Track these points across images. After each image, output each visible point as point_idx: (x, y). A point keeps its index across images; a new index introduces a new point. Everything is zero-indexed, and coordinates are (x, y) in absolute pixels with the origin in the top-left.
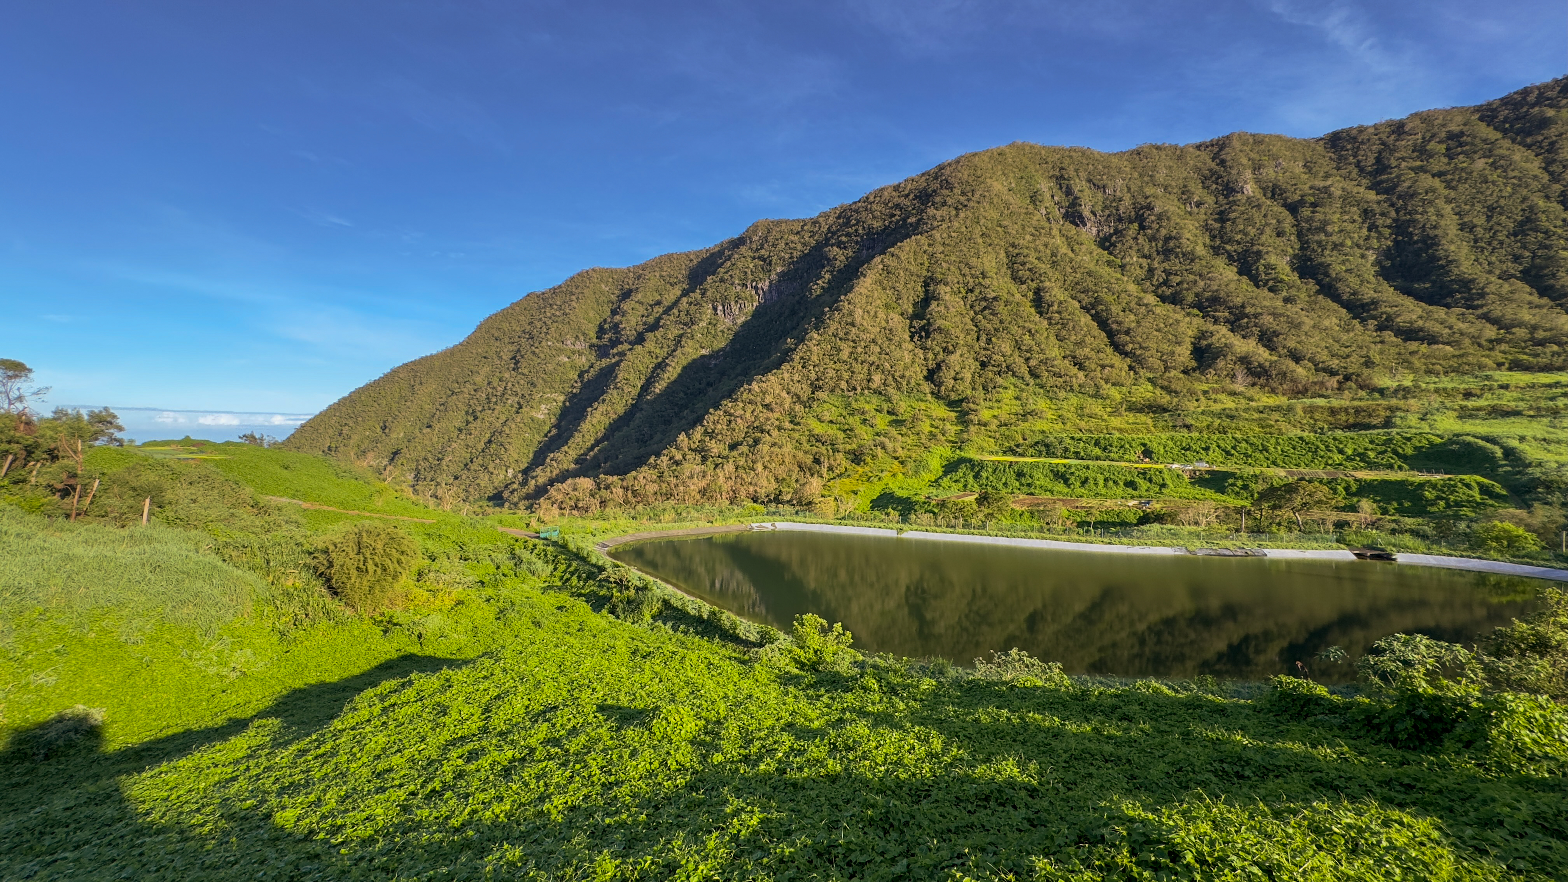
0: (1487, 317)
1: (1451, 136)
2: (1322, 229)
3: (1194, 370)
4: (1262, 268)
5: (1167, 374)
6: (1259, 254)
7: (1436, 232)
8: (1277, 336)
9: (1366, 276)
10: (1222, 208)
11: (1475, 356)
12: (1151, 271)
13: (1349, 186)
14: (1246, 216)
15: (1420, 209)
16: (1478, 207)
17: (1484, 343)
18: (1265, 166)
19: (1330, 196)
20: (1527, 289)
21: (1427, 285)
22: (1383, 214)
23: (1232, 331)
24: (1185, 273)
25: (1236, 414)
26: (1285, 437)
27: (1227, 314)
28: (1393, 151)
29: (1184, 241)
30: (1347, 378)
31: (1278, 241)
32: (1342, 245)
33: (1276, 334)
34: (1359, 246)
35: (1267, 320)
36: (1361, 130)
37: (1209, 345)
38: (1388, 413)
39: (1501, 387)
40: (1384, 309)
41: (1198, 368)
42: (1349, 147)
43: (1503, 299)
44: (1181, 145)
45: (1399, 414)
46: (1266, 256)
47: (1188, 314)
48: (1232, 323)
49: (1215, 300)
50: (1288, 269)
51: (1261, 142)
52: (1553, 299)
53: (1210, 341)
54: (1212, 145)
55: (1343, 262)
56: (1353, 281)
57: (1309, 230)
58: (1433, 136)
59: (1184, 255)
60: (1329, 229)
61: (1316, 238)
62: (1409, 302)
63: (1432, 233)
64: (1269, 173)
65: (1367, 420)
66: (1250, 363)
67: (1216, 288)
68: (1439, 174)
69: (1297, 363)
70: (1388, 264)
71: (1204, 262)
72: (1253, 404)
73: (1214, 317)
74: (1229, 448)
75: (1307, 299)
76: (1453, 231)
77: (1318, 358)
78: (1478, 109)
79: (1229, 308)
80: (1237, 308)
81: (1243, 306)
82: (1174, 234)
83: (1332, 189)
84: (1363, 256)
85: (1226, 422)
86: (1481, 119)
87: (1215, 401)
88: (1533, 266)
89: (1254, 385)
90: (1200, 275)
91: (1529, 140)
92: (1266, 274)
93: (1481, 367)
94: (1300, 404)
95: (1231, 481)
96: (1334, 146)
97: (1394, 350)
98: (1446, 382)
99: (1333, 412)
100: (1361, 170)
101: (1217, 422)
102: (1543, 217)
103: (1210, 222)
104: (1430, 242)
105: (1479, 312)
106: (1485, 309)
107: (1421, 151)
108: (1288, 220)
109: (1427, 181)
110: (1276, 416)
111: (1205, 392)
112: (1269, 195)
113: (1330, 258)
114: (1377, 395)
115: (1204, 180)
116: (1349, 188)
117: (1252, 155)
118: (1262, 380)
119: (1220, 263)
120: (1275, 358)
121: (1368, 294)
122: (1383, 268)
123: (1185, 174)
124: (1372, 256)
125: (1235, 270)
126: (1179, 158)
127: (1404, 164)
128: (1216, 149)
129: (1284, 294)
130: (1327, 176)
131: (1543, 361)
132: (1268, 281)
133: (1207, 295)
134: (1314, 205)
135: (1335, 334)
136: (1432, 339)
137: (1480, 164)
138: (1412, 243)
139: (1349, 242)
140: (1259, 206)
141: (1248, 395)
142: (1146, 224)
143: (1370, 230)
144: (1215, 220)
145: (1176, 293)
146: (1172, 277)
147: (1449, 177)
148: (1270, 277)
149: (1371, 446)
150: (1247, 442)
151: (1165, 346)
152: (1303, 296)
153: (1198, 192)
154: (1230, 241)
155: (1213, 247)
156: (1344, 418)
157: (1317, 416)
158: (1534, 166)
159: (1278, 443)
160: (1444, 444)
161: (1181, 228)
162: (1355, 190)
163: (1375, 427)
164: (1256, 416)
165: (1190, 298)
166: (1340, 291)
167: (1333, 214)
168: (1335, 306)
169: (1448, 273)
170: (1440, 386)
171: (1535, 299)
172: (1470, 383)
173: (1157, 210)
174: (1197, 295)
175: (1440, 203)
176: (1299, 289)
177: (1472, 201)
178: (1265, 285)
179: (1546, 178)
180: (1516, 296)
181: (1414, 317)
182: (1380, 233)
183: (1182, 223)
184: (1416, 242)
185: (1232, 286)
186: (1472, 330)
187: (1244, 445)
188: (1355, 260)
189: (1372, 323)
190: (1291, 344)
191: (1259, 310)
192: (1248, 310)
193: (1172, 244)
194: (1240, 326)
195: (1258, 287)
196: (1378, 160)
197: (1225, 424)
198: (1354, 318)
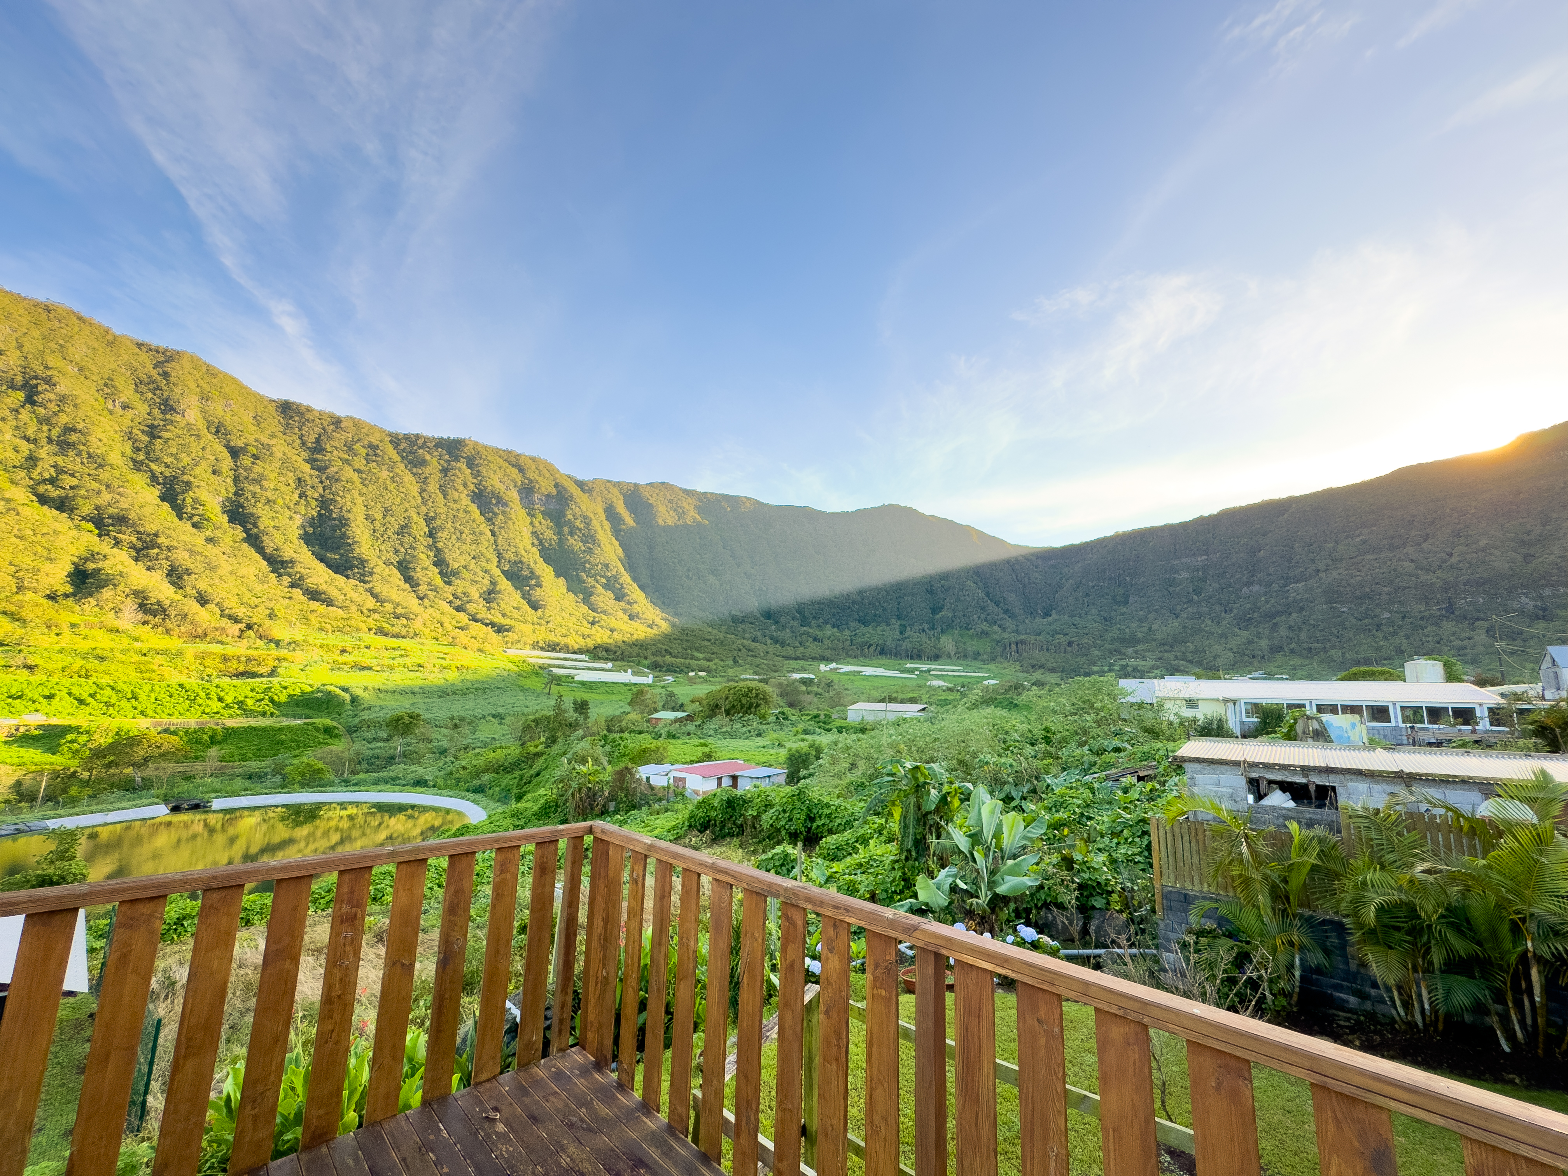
0: (370, 591)
1: (371, 446)
2: (258, 481)
3: (66, 596)
4: (189, 501)
5: (19, 597)
6: (188, 484)
7: (350, 516)
8: (189, 575)
9: (290, 536)
10: (156, 423)
11: (357, 620)
12: (32, 460)
13: (291, 453)
14: (181, 441)
15: (341, 494)
16: (379, 506)
17: (365, 611)
18: (213, 401)
19: (271, 454)
20: (399, 575)
21: (337, 557)
22: (313, 487)
23: (136, 559)
24: (87, 478)
25: (110, 655)
26: (163, 684)
27: (133, 539)
28: (330, 438)
29: (93, 439)
30: (249, 627)
31: (213, 478)
32: (274, 502)
33: (188, 572)
34: (289, 508)
35: (181, 557)
36: (309, 410)
37: (97, 571)
38: (276, 663)
39: (366, 647)
40: (299, 569)
41: (74, 595)
42: (297, 419)
43: (384, 579)
44: (117, 331)
45: (285, 664)
46: (196, 490)
47: (78, 527)
48: (138, 551)
49: (121, 520)
50: (218, 509)
51: (215, 376)
52: (412, 586)
53: (100, 565)
54: (158, 352)
55: (273, 518)
56: (278, 538)
57: (246, 478)
58: (359, 440)
59: (90, 456)
60: (265, 483)
61: (251, 488)
62: (321, 567)
63: (346, 515)
64: (217, 409)
65: (255, 669)
66: (146, 598)
67: (126, 506)
68: (359, 471)
69: (202, 605)
70: (311, 530)
71: (116, 473)
72: (137, 645)
73: (115, 539)
74: (85, 696)
75: (232, 544)
76: (361, 518)
77: (226, 604)
78: (390, 434)
79: (138, 533)
80: (148, 535)
81: (156, 535)
82: (80, 426)
83: (274, 449)
84: (291, 518)
85: (92, 664)
86: (391, 442)
87: (86, 637)
88: (405, 560)
89: (145, 623)
90: (108, 486)
91: (414, 470)
92: (193, 508)
93: (358, 630)
94: (192, 649)
95: (70, 737)
96: (284, 412)
97: (299, 607)
98: (333, 640)
99: (225, 659)
100: (303, 443)
101: (79, 663)
102: (414, 527)
103: (135, 431)
104: (343, 523)
105: (367, 586)
106: (371, 585)
107: (349, 447)
108: (227, 462)
109: (348, 473)
110: (160, 659)
111: (73, 626)
112: (214, 430)
113: (261, 510)
114: (273, 645)
115: (139, 383)
116: (289, 455)
117: (201, 383)
118: (158, 620)
119: (140, 480)
120: (179, 597)
121: (288, 553)
122: (306, 533)
123: (114, 366)
124: (298, 520)
125: (157, 493)
126: (110, 344)
127: (336, 452)
128: (161, 358)
129: (209, 533)
130: (273, 436)
131: (396, 630)
132: (193, 515)
133: (111, 511)
134: (255, 457)
135: (250, 584)
136: (330, 603)
137: (385, 474)
138: (331, 519)
139: (280, 502)
140: (198, 437)
141: (134, 634)
142: (39, 399)
143: (300, 497)
144: (143, 432)
145: (66, 497)
146: (65, 476)
147: (364, 476)
148: (197, 512)
149: (251, 694)
150: (113, 689)
151: (27, 560)
152: (228, 540)
153: (127, 393)
154: (156, 460)
155: (134, 461)
156: (235, 666)
157: (207, 662)
158: (415, 489)
159: (152, 690)
160: (313, 692)
161: (93, 424)
162: (295, 458)
163: (261, 676)
164: (136, 658)
165: (87, 508)
166: (264, 544)
167: (269, 469)
168: (258, 557)
169: (352, 550)
170: (325, 642)
171: (402, 583)
172: (347, 642)
173: (59, 389)
174: (98, 508)
175: (355, 493)
176: (225, 532)
177: (376, 500)
178: (190, 518)
179: (420, 500)
180: (391, 579)
181: (321, 581)
182: (308, 502)
183: (96, 418)
184: (334, 519)
185: (147, 510)
186: (359, 600)
187: (108, 692)
188: (283, 520)
189: (286, 580)
190: (203, 585)
191: (175, 544)
192: (160, 541)
193: (74, 437)
194: (147, 556)
195: (181, 519)
196: (318, 441)
197: (89, 666)
198: (272, 572)
